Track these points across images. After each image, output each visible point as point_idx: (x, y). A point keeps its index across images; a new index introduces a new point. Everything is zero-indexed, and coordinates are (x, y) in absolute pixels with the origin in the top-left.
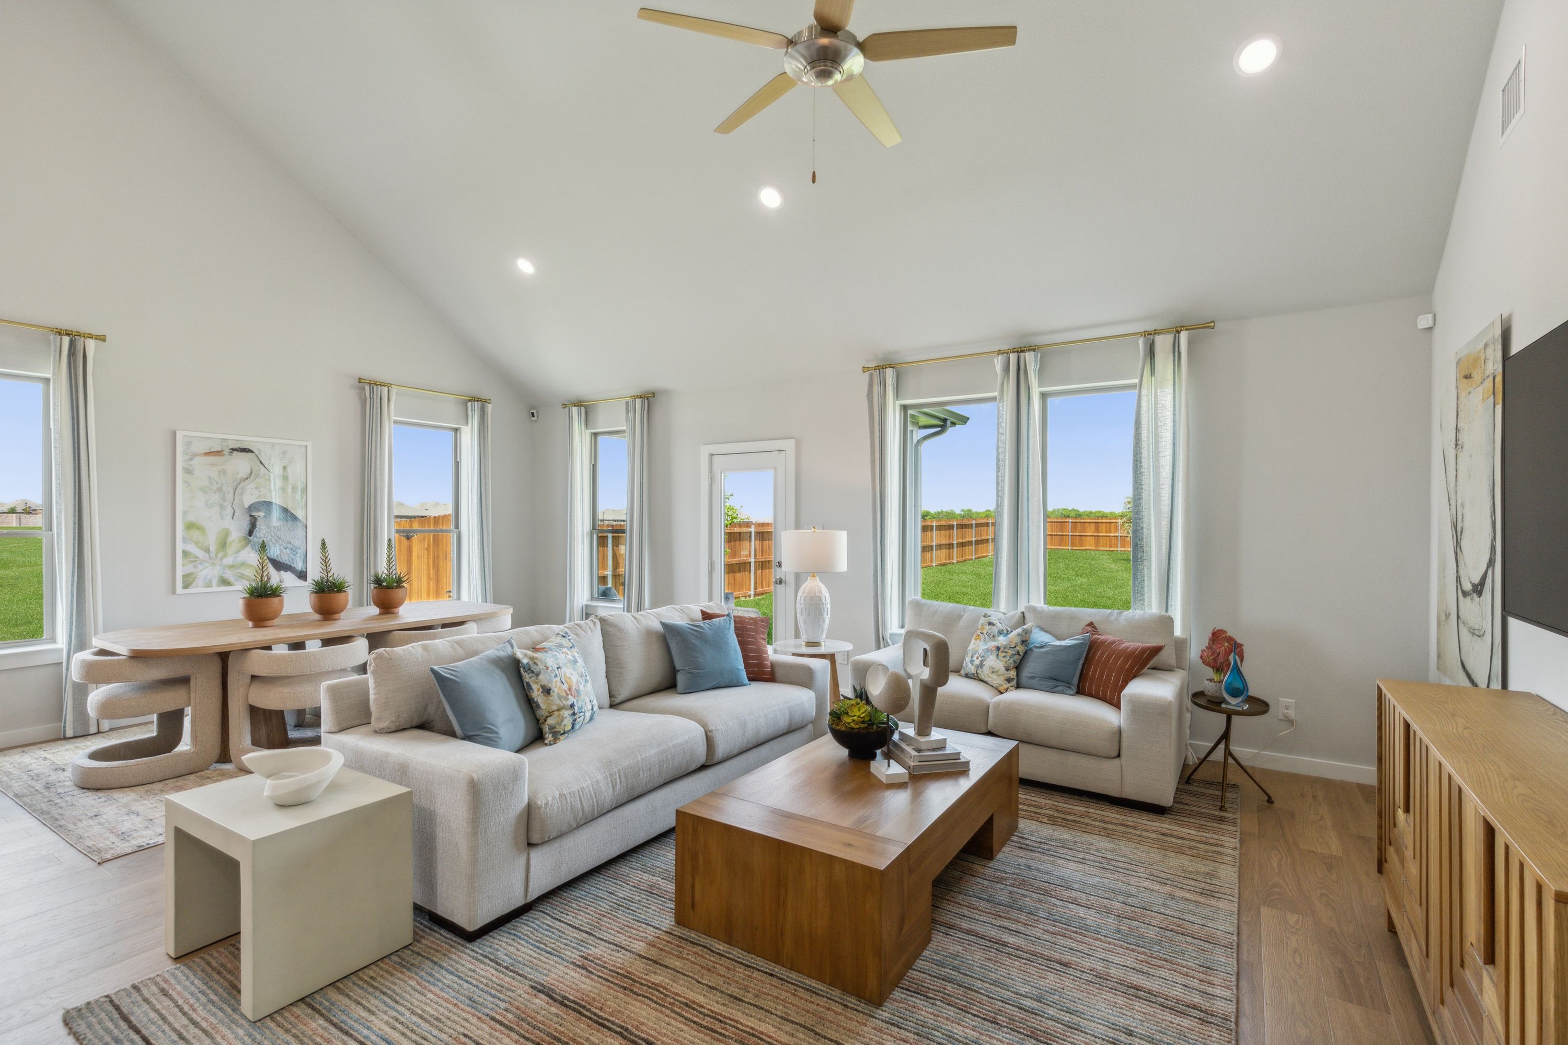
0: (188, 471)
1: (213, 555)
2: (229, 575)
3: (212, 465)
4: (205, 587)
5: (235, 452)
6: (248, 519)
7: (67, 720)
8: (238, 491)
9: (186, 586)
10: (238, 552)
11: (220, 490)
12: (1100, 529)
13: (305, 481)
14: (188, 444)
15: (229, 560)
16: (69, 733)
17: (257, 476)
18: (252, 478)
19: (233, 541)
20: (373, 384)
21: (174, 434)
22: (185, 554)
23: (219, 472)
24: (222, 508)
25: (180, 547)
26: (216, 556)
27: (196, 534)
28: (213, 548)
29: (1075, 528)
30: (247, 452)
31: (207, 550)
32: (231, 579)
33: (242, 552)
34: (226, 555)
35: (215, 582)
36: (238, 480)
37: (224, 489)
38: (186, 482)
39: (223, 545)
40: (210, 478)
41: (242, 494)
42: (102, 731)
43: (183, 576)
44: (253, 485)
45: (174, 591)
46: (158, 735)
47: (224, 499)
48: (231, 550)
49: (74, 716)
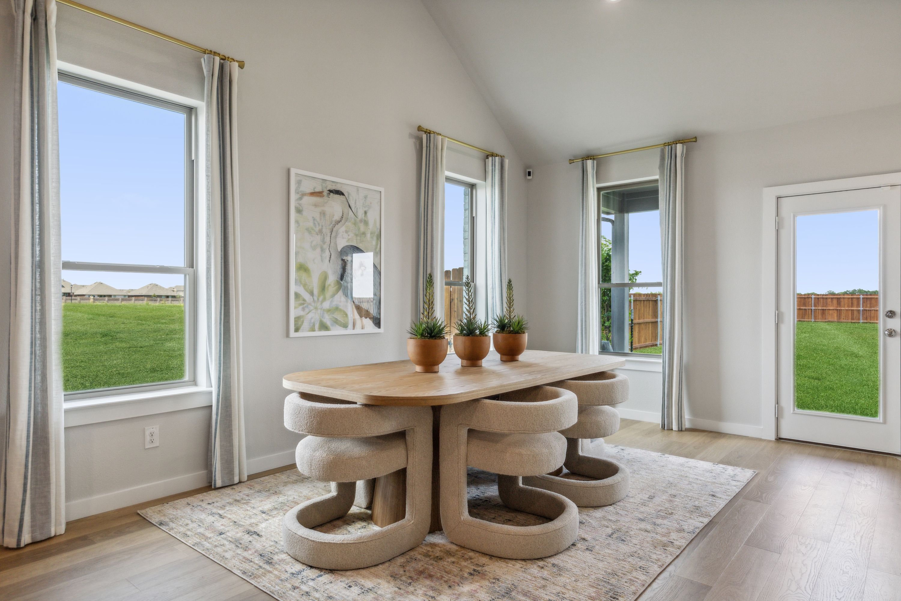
0: (299, 211)
1: (316, 298)
2: (327, 320)
3: (316, 205)
4: (310, 331)
5: (332, 194)
6: (340, 262)
7: (217, 469)
8: (334, 234)
9: (297, 330)
10: (333, 296)
11: (321, 231)
12: (842, 303)
13: (379, 227)
14: (299, 183)
15: (326, 305)
16: (219, 483)
17: (347, 220)
18: (343, 221)
19: (330, 285)
20: (428, 133)
21: (289, 171)
22: (297, 295)
23: (321, 213)
24: (323, 250)
25: (293, 288)
26: (318, 299)
27: (304, 275)
28: (316, 292)
29: (818, 303)
30: (340, 194)
31: (312, 294)
32: (329, 323)
33: (336, 296)
34: (324, 299)
35: (317, 326)
36: (334, 223)
37: (324, 230)
38: (297, 222)
39: (323, 288)
40: (314, 220)
41: (336, 237)
42: (243, 481)
43: (295, 318)
44: (343, 229)
45: (288, 335)
46: (338, 495)
47: (323, 241)
48: (329, 293)
49: (222, 464)
